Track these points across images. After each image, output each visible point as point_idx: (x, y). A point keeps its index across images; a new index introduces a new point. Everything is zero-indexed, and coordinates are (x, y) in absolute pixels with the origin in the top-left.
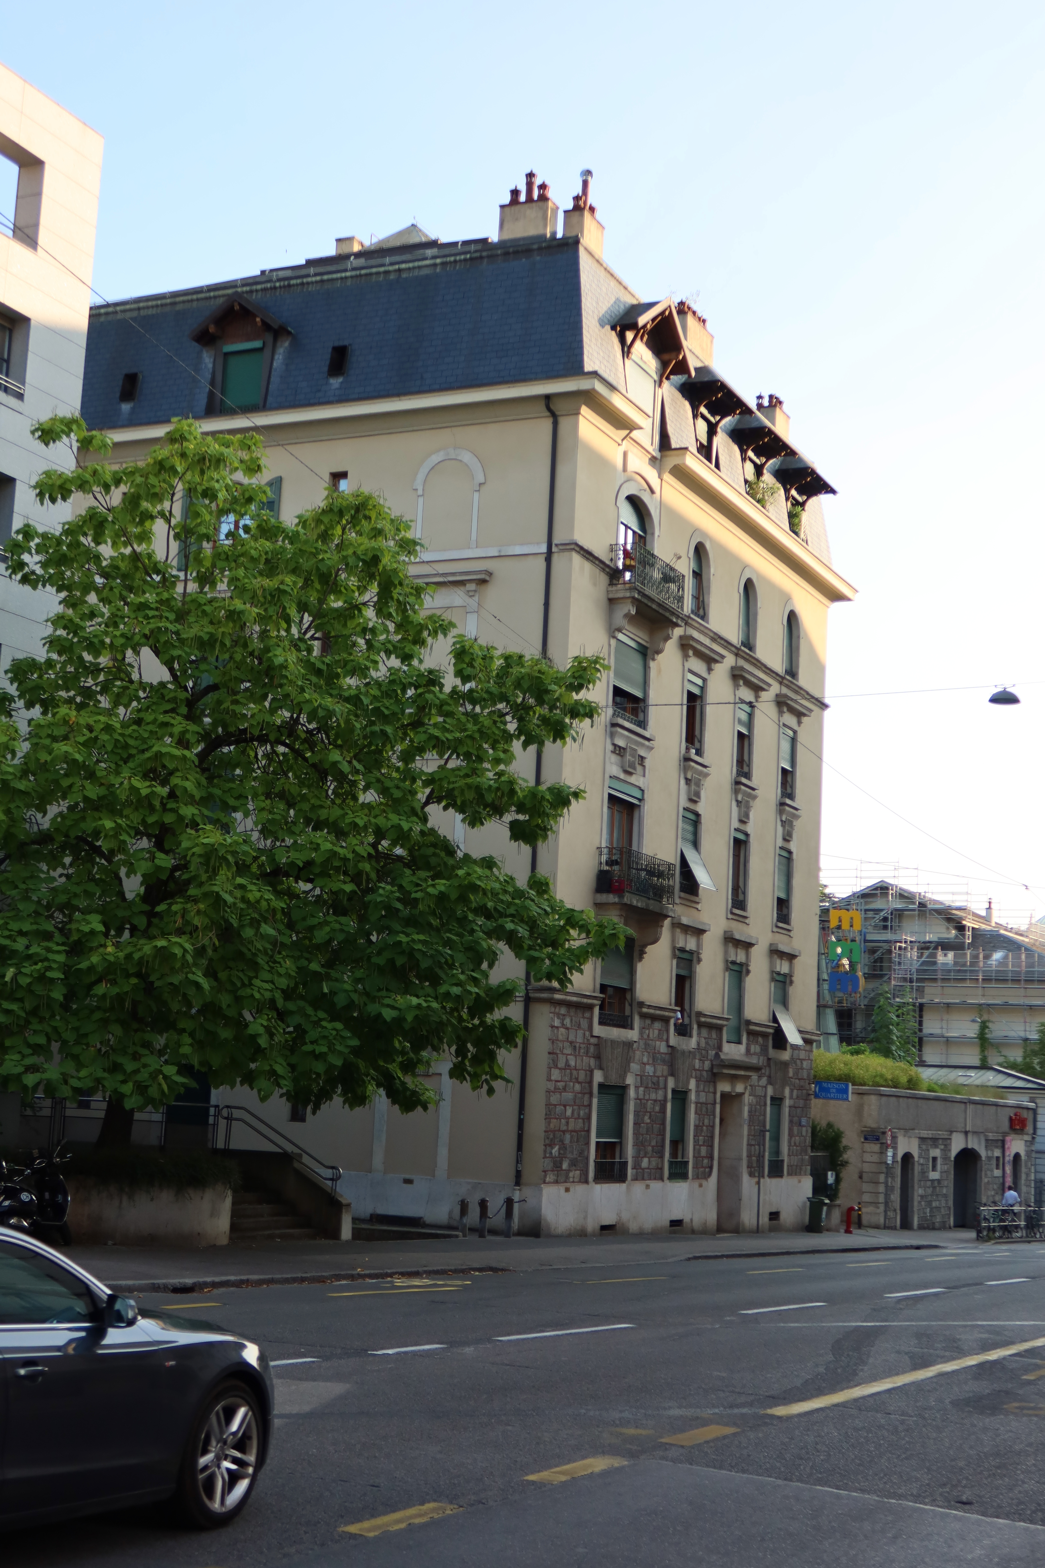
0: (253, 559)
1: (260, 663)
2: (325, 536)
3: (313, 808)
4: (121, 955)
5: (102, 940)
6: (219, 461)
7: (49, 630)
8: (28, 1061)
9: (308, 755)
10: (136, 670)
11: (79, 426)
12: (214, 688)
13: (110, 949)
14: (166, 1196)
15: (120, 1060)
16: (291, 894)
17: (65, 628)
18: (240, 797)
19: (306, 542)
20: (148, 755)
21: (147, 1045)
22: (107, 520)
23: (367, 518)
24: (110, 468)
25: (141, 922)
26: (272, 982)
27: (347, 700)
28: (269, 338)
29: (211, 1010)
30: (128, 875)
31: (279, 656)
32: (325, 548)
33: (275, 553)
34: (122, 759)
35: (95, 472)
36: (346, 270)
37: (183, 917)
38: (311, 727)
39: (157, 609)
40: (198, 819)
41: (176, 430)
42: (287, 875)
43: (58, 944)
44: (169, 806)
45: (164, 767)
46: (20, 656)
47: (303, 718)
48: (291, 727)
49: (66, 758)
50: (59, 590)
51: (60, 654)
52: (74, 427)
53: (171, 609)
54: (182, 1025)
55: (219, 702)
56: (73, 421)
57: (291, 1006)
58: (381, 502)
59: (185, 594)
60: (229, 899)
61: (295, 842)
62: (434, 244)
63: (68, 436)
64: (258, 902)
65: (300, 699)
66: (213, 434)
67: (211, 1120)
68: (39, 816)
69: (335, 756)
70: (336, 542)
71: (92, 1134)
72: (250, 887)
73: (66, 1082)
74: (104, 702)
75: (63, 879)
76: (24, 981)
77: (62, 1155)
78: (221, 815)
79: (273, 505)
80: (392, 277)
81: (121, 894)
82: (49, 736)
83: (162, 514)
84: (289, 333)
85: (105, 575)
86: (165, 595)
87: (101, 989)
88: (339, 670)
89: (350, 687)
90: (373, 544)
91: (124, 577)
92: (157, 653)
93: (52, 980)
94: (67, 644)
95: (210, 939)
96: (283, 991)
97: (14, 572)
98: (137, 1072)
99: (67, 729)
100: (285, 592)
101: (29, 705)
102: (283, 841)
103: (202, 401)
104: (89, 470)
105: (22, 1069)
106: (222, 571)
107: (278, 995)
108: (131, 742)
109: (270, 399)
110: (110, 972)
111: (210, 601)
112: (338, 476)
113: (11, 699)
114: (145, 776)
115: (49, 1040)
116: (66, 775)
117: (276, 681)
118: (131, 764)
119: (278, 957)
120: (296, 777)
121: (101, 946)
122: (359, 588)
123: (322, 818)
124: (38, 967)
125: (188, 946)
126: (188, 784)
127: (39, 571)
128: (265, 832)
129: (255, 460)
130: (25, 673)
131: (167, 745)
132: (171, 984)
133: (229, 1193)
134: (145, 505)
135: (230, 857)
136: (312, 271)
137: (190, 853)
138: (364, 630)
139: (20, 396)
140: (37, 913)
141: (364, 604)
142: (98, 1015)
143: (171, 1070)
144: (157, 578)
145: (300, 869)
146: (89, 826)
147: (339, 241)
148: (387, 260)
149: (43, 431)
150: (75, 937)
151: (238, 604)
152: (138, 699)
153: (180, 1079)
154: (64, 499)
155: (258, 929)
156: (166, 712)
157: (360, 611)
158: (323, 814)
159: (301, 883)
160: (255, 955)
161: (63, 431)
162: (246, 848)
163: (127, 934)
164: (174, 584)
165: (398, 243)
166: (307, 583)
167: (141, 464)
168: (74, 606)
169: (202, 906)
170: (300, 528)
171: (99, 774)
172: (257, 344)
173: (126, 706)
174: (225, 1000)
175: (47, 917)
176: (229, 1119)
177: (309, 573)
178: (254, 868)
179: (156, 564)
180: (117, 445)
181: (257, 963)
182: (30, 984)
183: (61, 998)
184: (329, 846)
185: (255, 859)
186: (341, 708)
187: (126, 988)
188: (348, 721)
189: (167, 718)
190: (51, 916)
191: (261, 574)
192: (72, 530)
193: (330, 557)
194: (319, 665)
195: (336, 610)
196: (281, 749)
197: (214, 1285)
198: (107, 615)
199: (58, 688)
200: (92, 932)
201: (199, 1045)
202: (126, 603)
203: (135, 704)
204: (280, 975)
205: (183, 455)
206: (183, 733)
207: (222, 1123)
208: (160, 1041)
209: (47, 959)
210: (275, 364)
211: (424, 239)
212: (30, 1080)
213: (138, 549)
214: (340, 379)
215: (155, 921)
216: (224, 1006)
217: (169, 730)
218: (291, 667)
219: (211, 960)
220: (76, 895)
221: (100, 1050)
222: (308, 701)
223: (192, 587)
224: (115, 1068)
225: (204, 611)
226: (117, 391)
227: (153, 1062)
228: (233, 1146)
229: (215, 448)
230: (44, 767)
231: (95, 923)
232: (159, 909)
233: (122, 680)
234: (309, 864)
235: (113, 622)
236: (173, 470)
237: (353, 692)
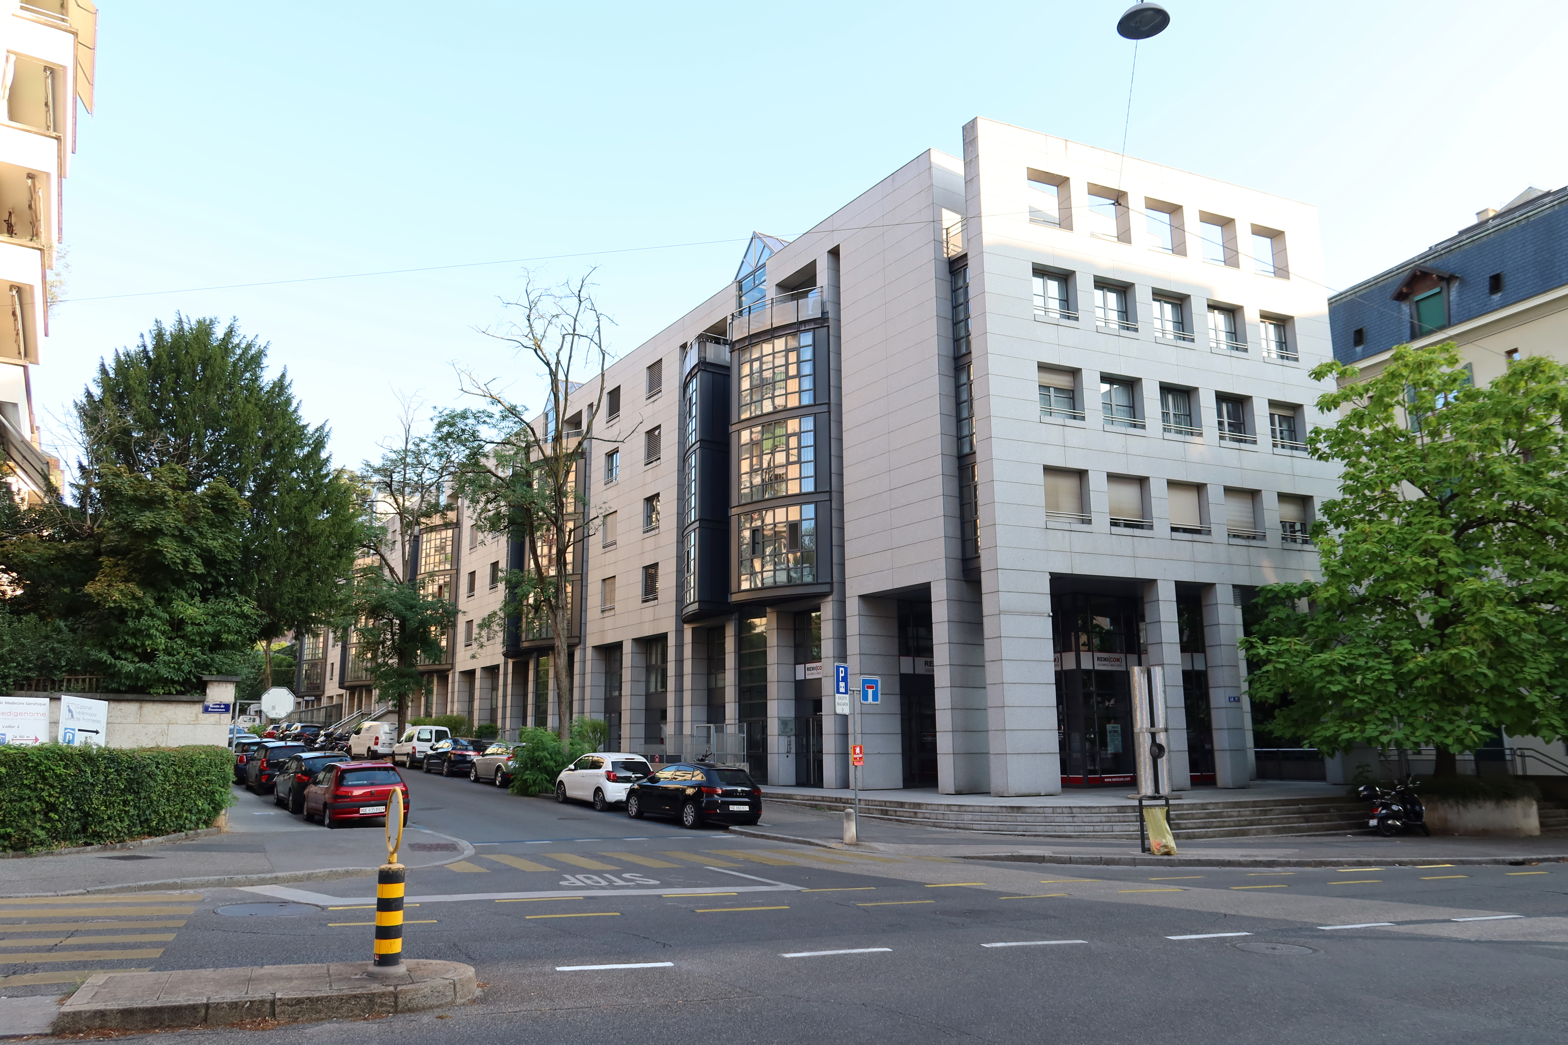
0: (1465, 414)
1: (1484, 475)
2: (1514, 390)
3: (1543, 557)
4: (1428, 661)
5: (1414, 654)
6: (1430, 363)
7: (1341, 482)
8: (1381, 728)
9: (1531, 525)
10: (1400, 495)
11: (1337, 365)
12: (1453, 496)
13: (1420, 659)
14: (1489, 806)
15: (1441, 724)
16: (1538, 613)
17: (1351, 479)
18: (1488, 558)
19: (1500, 396)
20: (1420, 542)
21: (1457, 714)
22: (1364, 414)
23: (1543, 372)
24: (1360, 385)
25: (1437, 641)
26: (1538, 668)
27: (1553, 486)
28: (1444, 284)
29: (1496, 690)
30: (1422, 614)
31: (1497, 469)
32: (1515, 397)
33: (1480, 407)
34: (1403, 547)
35: (1352, 389)
36: (1488, 230)
37: (1465, 634)
38: (1529, 507)
39: (1407, 457)
40: (1462, 575)
41: (1397, 353)
42: (1533, 601)
43: (1386, 659)
44: (1441, 570)
45: (1432, 548)
46: (1326, 500)
47: (1522, 504)
48: (1515, 511)
49: (1368, 551)
50: (1342, 459)
51: (1351, 494)
52: (1334, 367)
53: (1417, 456)
54: (1478, 700)
55: (1461, 503)
56: (1333, 364)
57: (1555, 682)
58: (1551, 359)
59: (1423, 445)
60: (1495, 620)
61: (1534, 580)
62: (1548, 194)
63: (1331, 372)
64: (1516, 620)
65: (1518, 492)
66: (1422, 348)
67: (1508, 758)
68: (1357, 588)
69: (1552, 522)
70: (1522, 391)
71: (1430, 770)
72: (1508, 611)
73: (1408, 739)
74: (1384, 517)
75: (1379, 622)
76: (1369, 683)
77: (1413, 782)
78: (1475, 571)
79: (1469, 380)
80: (1523, 223)
81: (1419, 626)
82: (1355, 541)
83: (1398, 403)
84: (1457, 277)
85: (1367, 444)
86: (1411, 448)
87: (1419, 683)
88: (1543, 469)
89: (1553, 478)
90: (1551, 386)
91: (1382, 443)
92: (1413, 483)
93: (1386, 681)
94: (1354, 488)
95: (1487, 646)
96: (1547, 673)
97: (1313, 455)
98: (1453, 731)
99: (1365, 536)
100: (1493, 429)
101: (1337, 526)
102: (1525, 580)
103: (1407, 332)
104: (1348, 388)
105: (1378, 733)
106: (1445, 425)
107: (1544, 676)
108: (1407, 536)
109: (1452, 320)
110: (1423, 672)
111: (1442, 445)
112: (1511, 353)
113: (1326, 525)
114: (1421, 555)
115: (1392, 715)
116: (1370, 562)
117: (1499, 484)
118: (1409, 549)
119: (1538, 653)
120: (1524, 540)
121: (1413, 658)
122: (1545, 415)
123: (1551, 562)
124: (1376, 673)
125: (1472, 651)
126: (1450, 555)
127: (1328, 451)
128: (1510, 577)
129: (1453, 357)
130: (1331, 509)
131: (1430, 535)
132: (1466, 675)
133: (1534, 802)
134: (1387, 400)
135: (1490, 595)
136: (1464, 237)
137: (1462, 595)
138: (1556, 441)
139: (1297, 360)
140: (1368, 643)
141: (1552, 425)
142: (1420, 699)
143: (1477, 728)
144: (1402, 439)
145: (1542, 596)
146: (1390, 588)
147: (1478, 214)
148: (1517, 214)
149: (1315, 373)
150: (1395, 654)
151: (1462, 443)
152: (1405, 511)
153: (1484, 733)
154: (1336, 408)
155: (1520, 636)
156: (1426, 515)
157: (1549, 430)
158: (1552, 560)
159: (1543, 605)
160: (1521, 653)
161: (1328, 371)
162: (1500, 588)
163: (1427, 650)
164: (1414, 441)
165: (1521, 202)
166: (1507, 421)
167: (1380, 377)
168: (1353, 466)
169: (1477, 627)
170: (1493, 389)
171: (1391, 558)
172: (1437, 290)
173: (1399, 517)
174: (1506, 682)
175: (1375, 645)
176: (1522, 756)
177: (1507, 414)
178: (1507, 600)
179: (1400, 431)
180: (1362, 370)
181: (1524, 658)
182: (1373, 684)
183: (1394, 691)
184: (1561, 579)
185: (1507, 594)
186: (1549, 493)
187: (1436, 681)
188: (1557, 500)
189: (1428, 519)
190: (1377, 644)
191: (1472, 421)
192: (1343, 425)
193: (1520, 402)
194: (1527, 468)
195: (1532, 432)
196: (1510, 525)
197: (1539, 861)
198: (1376, 467)
199: (1353, 514)
200: (1406, 650)
201: (1493, 711)
202: (1386, 458)
203: (1404, 514)
204: (1543, 663)
205: (1406, 365)
206: (1441, 526)
207: (1518, 760)
208: (1464, 710)
209: (1380, 669)
210: (1451, 298)
211: (1540, 194)
212: (1385, 739)
213: (1388, 426)
214: (1500, 294)
215: (1446, 639)
216: (1506, 686)
217: (1431, 525)
218: (1508, 473)
219: (1490, 659)
220: (1390, 630)
221: (1426, 719)
222: (1524, 493)
223: (1427, 440)
224: (1438, 729)
225: (1439, 452)
226: (1352, 341)
227: (1464, 724)
228: (1529, 773)
229: (1426, 356)
230: (1355, 559)
231: (1406, 645)
232: (1447, 631)
233: (1392, 502)
234: (1548, 592)
235: (1380, 470)
236: (1401, 375)
237: (1556, 481)
